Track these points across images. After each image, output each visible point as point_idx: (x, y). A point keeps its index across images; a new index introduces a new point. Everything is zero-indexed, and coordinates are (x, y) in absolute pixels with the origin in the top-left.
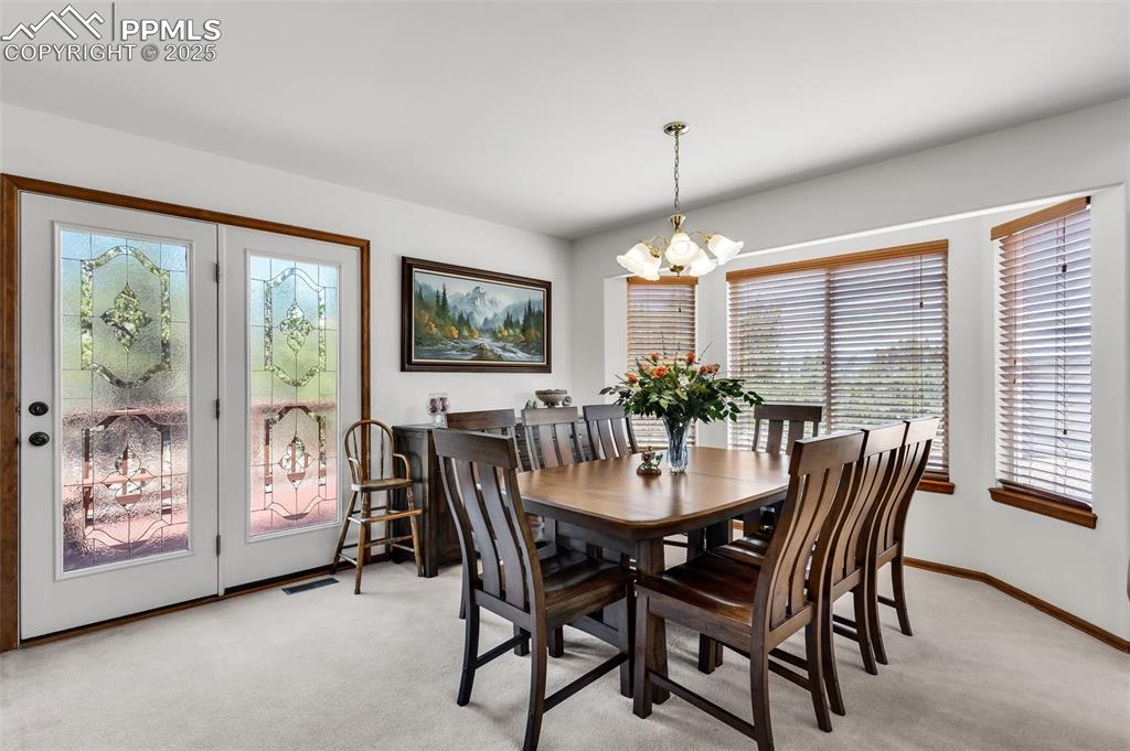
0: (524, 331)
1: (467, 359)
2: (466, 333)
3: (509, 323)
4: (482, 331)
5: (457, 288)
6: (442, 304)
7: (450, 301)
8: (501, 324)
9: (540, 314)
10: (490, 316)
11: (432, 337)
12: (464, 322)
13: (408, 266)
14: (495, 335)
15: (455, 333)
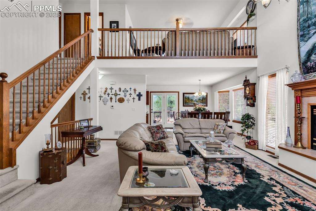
0: (202, 100)
1: (192, 105)
2: (192, 101)
3: (199, 100)
4: (195, 101)
5: (190, 96)
6: (189, 98)
7: (190, 98)
8: (198, 100)
9: (205, 98)
10: (196, 99)
11: (187, 102)
12: (192, 100)
13: (184, 94)
14: (197, 101)
15: (190, 101)
